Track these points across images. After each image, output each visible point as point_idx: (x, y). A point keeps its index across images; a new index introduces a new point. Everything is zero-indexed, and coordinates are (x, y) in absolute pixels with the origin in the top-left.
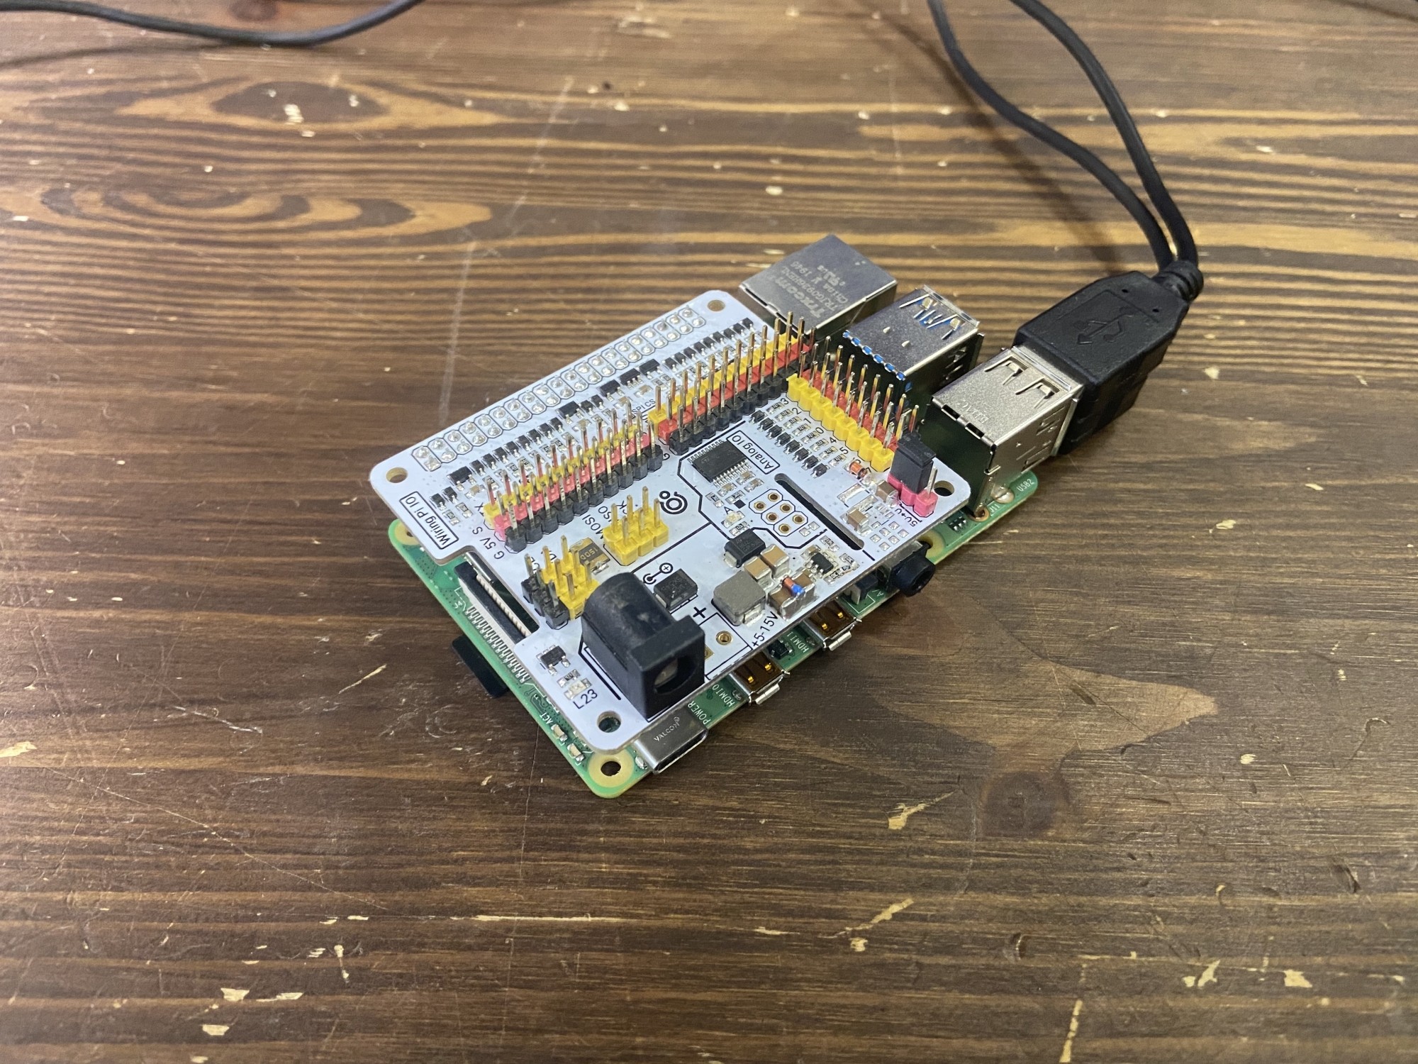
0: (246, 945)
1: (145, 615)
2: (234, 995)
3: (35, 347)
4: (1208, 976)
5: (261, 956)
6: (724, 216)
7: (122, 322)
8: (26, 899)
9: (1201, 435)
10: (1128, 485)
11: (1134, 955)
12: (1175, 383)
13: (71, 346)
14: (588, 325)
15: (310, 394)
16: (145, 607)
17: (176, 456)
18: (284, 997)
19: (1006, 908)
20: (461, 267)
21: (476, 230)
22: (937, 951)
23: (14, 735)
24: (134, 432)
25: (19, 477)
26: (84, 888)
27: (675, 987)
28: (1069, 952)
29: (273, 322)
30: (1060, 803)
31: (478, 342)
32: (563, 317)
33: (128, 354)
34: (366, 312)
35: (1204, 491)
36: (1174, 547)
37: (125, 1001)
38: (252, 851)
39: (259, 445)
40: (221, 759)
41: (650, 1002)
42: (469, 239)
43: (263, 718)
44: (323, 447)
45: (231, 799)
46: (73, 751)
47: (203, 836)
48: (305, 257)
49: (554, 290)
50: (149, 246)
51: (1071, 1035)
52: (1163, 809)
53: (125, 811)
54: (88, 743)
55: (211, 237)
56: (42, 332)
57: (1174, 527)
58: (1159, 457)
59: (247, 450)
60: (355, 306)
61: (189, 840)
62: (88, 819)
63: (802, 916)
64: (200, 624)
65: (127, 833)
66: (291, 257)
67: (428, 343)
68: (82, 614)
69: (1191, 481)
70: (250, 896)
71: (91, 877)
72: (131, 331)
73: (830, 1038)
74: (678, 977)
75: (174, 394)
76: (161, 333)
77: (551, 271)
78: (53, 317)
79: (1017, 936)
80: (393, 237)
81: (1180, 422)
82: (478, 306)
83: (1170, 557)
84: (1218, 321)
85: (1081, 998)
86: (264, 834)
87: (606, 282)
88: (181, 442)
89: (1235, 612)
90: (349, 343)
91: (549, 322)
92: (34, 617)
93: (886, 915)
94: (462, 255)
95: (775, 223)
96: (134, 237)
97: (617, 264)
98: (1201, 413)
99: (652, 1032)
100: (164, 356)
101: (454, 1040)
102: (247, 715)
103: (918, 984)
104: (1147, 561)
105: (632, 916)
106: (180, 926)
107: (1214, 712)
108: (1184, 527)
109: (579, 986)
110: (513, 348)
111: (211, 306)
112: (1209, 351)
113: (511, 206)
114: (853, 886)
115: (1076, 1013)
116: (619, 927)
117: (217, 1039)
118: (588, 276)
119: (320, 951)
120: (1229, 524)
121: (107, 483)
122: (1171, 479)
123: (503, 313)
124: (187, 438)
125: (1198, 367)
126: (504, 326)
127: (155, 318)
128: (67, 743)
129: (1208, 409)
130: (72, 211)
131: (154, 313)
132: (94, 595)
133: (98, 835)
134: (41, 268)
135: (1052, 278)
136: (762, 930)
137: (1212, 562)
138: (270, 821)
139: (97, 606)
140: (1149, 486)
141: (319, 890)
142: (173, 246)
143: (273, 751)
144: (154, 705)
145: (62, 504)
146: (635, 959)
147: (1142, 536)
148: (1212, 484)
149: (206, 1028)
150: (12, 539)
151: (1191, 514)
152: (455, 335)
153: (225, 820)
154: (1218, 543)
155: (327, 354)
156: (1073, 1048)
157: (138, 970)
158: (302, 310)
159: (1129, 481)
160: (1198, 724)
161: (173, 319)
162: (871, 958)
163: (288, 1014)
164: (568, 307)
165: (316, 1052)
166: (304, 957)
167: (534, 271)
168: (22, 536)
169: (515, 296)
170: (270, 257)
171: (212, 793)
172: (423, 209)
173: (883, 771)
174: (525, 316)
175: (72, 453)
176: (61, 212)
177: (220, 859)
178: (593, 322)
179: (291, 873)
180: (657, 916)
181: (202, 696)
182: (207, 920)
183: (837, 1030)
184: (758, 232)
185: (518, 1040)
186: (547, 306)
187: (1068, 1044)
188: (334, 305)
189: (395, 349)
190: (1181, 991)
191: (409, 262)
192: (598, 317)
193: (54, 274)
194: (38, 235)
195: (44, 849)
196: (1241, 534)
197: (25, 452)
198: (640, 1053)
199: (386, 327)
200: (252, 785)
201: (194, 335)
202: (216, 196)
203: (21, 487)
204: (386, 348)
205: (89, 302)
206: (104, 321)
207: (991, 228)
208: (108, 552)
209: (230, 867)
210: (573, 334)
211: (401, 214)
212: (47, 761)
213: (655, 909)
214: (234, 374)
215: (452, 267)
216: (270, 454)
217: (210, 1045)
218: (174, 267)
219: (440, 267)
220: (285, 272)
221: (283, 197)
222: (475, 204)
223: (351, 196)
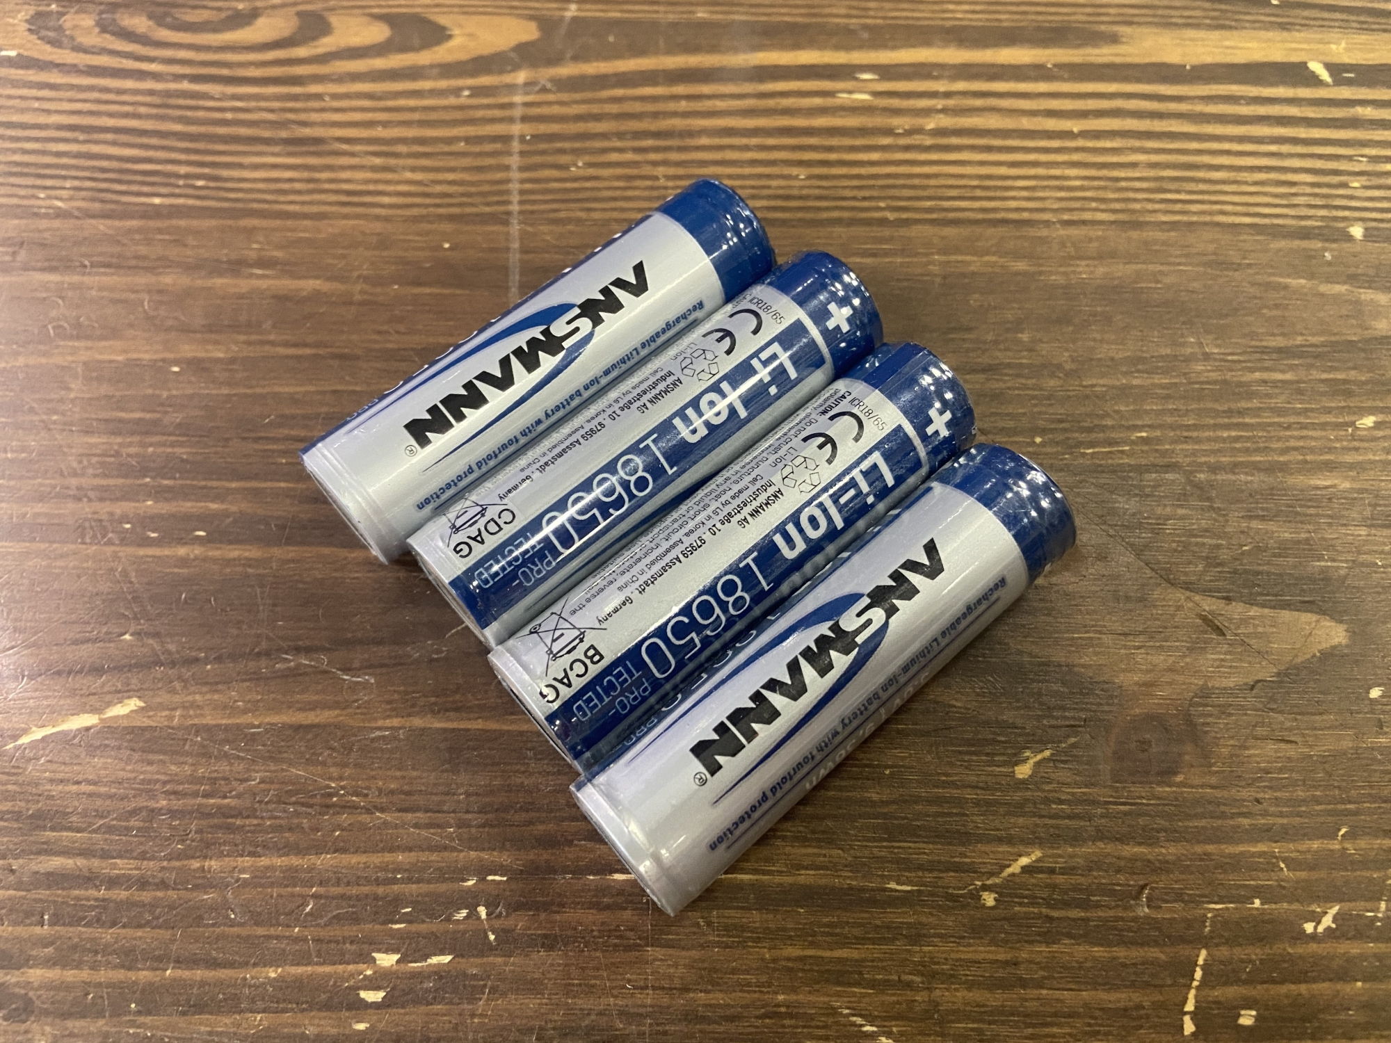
0: (388, 909)
1: (234, 552)
2: (387, 960)
3: (57, 223)
4: (1327, 921)
5: (406, 919)
6: (806, 27)
7: (146, 189)
8: (163, 868)
9: (1344, 312)
10: (1265, 376)
11: (1257, 902)
12: (1320, 245)
13: (93, 222)
14: (662, 182)
15: (366, 279)
16: (230, 542)
17: (233, 360)
18: (434, 960)
19: (1133, 859)
20: (511, 105)
21: (525, 54)
22: (1067, 905)
23: (119, 692)
24: (182, 331)
25: (69, 389)
26: (221, 855)
27: (813, 945)
28: (1195, 901)
29: (311, 186)
30: (1189, 747)
31: (543, 207)
32: (634, 172)
33: (160, 231)
34: (413, 169)
35: (1345, 381)
36: (1312, 450)
37: (280, 970)
38: (382, 810)
39: (317, 345)
40: (337, 712)
41: (788, 959)
42: (516, 68)
43: (370, 667)
44: (390, 346)
45: (353, 755)
46: (184, 708)
47: (331, 795)
48: (335, 96)
49: (620, 135)
50: (159, 86)
51: (1195, 984)
52: (1291, 751)
53: (248, 770)
54: (198, 697)
55: (225, 72)
56: (59, 204)
57: (1313, 426)
58: (1299, 340)
59: (308, 351)
60: (401, 162)
61: (318, 800)
62: (213, 781)
63: (931, 871)
64: (293, 561)
65: (255, 794)
66: (319, 97)
67: (487, 209)
68: (167, 552)
69: (1332, 369)
70: (388, 857)
71: (225, 843)
72: (157, 201)
73: (965, 993)
74: (814, 935)
75: (219, 282)
76: (191, 202)
77: (614, 108)
78: (68, 184)
79: (1143, 887)
80: (432, 66)
81: (1322, 295)
82: (538, 159)
83: (1306, 462)
84: (1364, 166)
85: (1206, 947)
86: (392, 792)
87: (678, 123)
88: (236, 343)
89: (1372, 526)
90: (399, 212)
91: (619, 178)
92: (116, 556)
93: (1015, 868)
94: (511, 88)
95: (866, 35)
96: (141, 75)
97: (689, 97)
98: (1345, 283)
99: (794, 990)
100: (197, 233)
101: (604, 1001)
102: (356, 664)
103: (1049, 937)
104: (1284, 468)
105: (764, 873)
106: (322, 890)
107: (1344, 642)
108: (1323, 426)
109: (719, 944)
110: (582, 215)
111: (241, 166)
112: (1354, 204)
113: (562, 18)
114: (981, 839)
115: (1201, 962)
116: (752, 885)
117: (376, 1006)
118: (656, 115)
119: (464, 913)
120: (1369, 421)
121: (165, 394)
122: (1311, 366)
123: (565, 167)
124: (242, 338)
125: (1341, 225)
126: (568, 185)
127: (181, 182)
128: (177, 699)
129: (1352, 279)
130: (65, 40)
131: (178, 176)
132: (177, 528)
133: (225, 797)
134: (42, 119)
135: (1183, 107)
136: (893, 885)
137: (1351, 466)
138: (396, 778)
139: (181, 541)
140: (1288, 376)
141: (454, 849)
142: (186, 85)
143: (389, 702)
144: (259, 654)
145: (121, 421)
146: (771, 916)
147: (1279, 439)
148: (1353, 373)
149: (363, 994)
150: (75, 465)
151: (1329, 411)
152: (515, 198)
153: (350, 778)
154: (1356, 444)
155: (378, 227)
156: (1196, 997)
157: (287, 938)
158: (343, 168)
159: (1267, 369)
160: (1329, 656)
161: (200, 183)
162: (1000, 912)
163: (441, 978)
164: (638, 157)
165: (473, 1015)
166: (448, 920)
167: (595, 109)
168: (85, 463)
169: (577, 145)
170: (295, 98)
171: (333, 749)
172: (460, 26)
173: (1008, 716)
174: (591, 172)
175: (120, 358)
176: (51, 42)
177: (352, 819)
178: (668, 177)
179: (424, 833)
180: (789, 874)
181: (308, 643)
182: (348, 884)
183: (970, 986)
184: (848, 48)
185: (666, 1001)
186: (614, 157)
187: (1192, 993)
188: (378, 161)
189: (452, 218)
190: (1302, 936)
191: (452, 101)
192: (672, 171)
193: (60, 127)
194: (32, 75)
195: (173, 813)
196: (1380, 433)
197: (70, 358)
198: (783, 1010)
199: (438, 189)
200: (373, 740)
201: (226, 205)
202: (223, 15)
203: (73, 401)
204: (441, 218)
205: (105, 164)
206: (123, 188)
207: (1114, 39)
208: (181, 478)
209: (363, 828)
210: (646, 193)
211: (437, 35)
212: (159, 719)
213: (787, 865)
214: (279, 254)
215: (503, 106)
216: (335, 356)
217: (369, 1011)
218: (189, 113)
219: (488, 107)
220: (315, 117)
221: (299, 14)
222: (519, 16)
223: (376, 11)
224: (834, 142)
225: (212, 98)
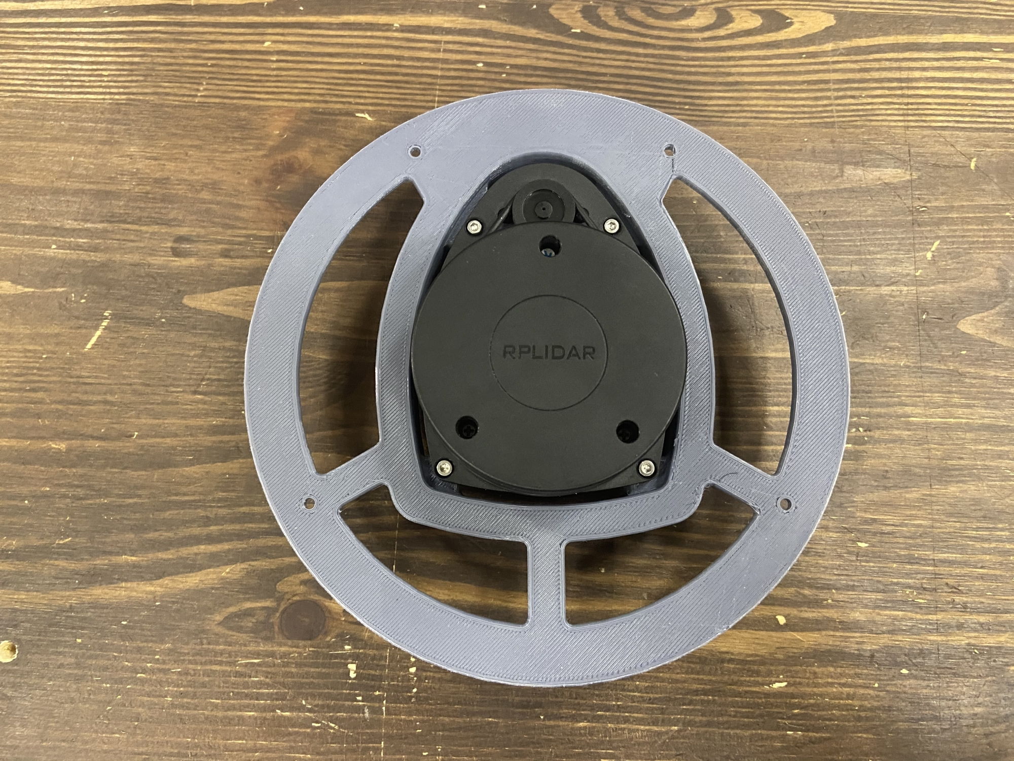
6: (967, 20)
20: (826, 63)
21: (828, 34)
42: (827, 41)
49: (881, 80)
50: (656, 52)
55: (686, 44)
66: (732, 58)
67: (824, 120)
77: (876, 65)
80: (786, 40)
82: (843, 93)
90: (780, 122)
91: (882, 104)
94: (825, 53)
95: (997, 26)
96: (645, 45)
105: (970, 419)
110: (868, 123)
111: (703, 98)
113: (846, 12)
118: (897, 69)
123: (857, 98)
126: (860, 107)
127: (677, 107)
130: (604, 25)
131: (676, 103)
142: (667, 52)
146: (974, 435)
161: (687, 107)
164: (890, 92)
167: (867, 65)
169: (861, 85)
170: (722, 59)
172: (796, 16)
174: (869, 100)
176: (597, 25)
184: (987, 33)
186: (880, 92)
191: (798, 60)
194: (591, 44)
201: (701, 119)
202: (678, 10)
204: (801, 125)
211: (785, 22)
215: (823, 64)
219: (815, 64)
220: (733, 70)
221: (717, 9)
222: (824, 11)
223: (753, 7)
224: (984, 86)
225: (683, 59)
